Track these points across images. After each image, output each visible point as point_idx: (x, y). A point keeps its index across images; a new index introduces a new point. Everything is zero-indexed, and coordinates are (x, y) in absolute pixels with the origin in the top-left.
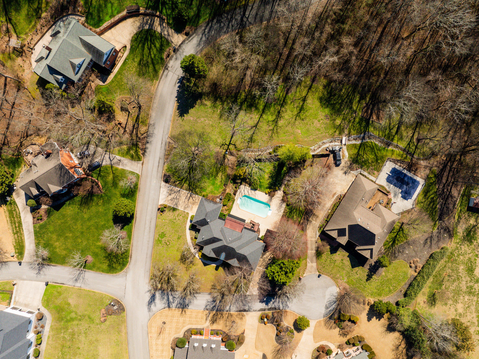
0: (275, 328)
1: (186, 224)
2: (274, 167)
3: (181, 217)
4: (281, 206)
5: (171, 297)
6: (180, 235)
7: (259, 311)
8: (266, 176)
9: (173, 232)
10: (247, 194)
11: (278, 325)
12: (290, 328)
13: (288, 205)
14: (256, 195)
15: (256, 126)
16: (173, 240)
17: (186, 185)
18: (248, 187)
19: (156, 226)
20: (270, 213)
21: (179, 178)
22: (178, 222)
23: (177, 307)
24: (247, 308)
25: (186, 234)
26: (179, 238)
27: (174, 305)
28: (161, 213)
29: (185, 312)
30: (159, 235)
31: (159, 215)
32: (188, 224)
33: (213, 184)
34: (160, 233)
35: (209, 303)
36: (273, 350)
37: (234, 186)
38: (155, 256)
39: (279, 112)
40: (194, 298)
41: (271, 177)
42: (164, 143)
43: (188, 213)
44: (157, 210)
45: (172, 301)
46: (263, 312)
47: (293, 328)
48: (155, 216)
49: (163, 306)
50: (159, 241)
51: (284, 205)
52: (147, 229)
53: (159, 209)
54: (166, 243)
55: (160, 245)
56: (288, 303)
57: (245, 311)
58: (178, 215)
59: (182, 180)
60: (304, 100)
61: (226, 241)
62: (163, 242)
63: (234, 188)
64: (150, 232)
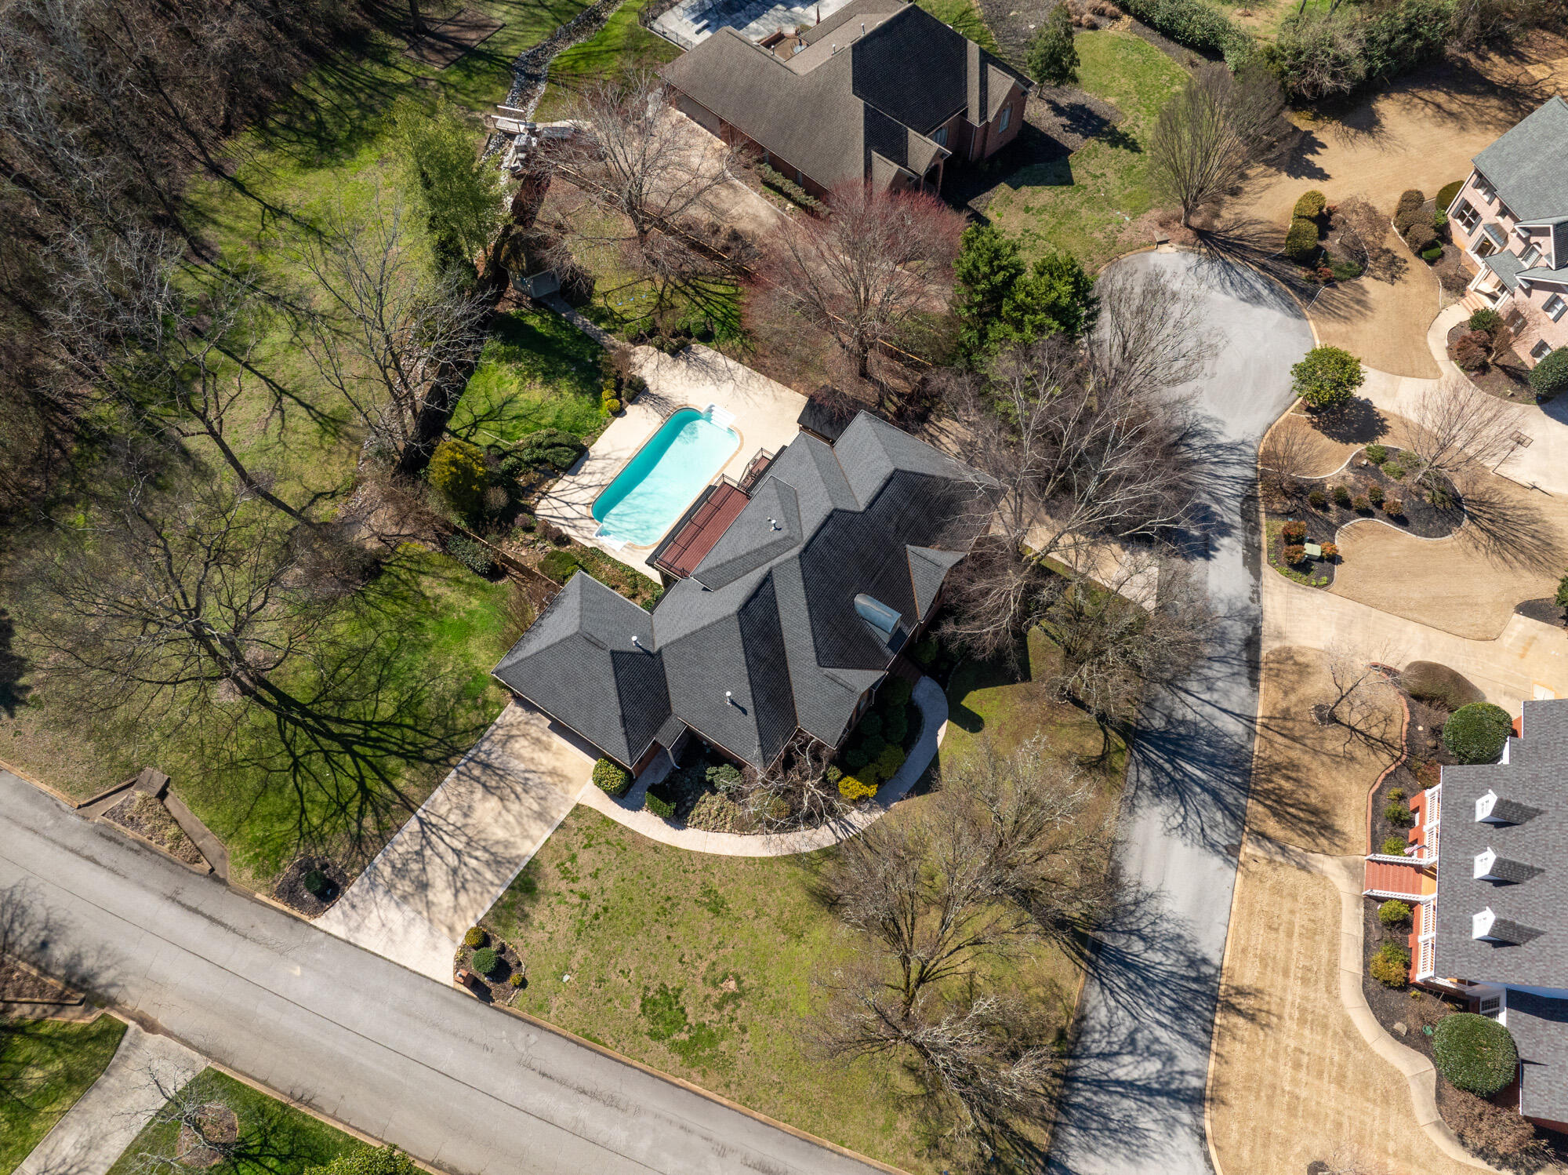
0: (1359, 521)
1: (638, 839)
2: (508, 358)
3: (584, 857)
4: (706, 366)
5: (1128, 1069)
6: (696, 892)
7: (1256, 574)
8: (536, 394)
9: (664, 932)
10: (587, 496)
11: (1344, 502)
12: (1359, 456)
13: (706, 337)
14: (614, 456)
15: (279, 392)
16: (721, 945)
17: (406, 780)
18: (558, 487)
19: (588, 1041)
20: (723, 417)
21: (344, 808)
22: (609, 884)
23: (1203, 1038)
24: (1238, 631)
25: (701, 856)
26: (717, 907)
27: (1187, 1059)
28: (514, 978)
29: (1240, 992)
30: (654, 1035)
31: (519, 1000)
32: (647, 824)
33: (465, 630)
34: (644, 1024)
35: (1193, 821)
36: (1496, 559)
37: (522, 534)
38: (793, 1108)
39: (273, 299)
40: (1145, 907)
41: (550, 377)
42: (98, 848)
43: (579, 810)
44: (481, 1009)
45: (1153, 1067)
46: (1264, 556)
47: (1360, 447)
48: (520, 1032)
49: (1184, 1140)
50: (694, 1042)
51: (704, 352)
52: (586, 1113)
53: (483, 994)
54: (727, 998)
55: (723, 1046)
56: (1222, 440)
57: (1252, 643)
58: (565, 874)
59: (366, 792)
60: (277, 212)
61: (778, 546)
62: (710, 1017)
63: (530, 537)
64: (611, 1102)
